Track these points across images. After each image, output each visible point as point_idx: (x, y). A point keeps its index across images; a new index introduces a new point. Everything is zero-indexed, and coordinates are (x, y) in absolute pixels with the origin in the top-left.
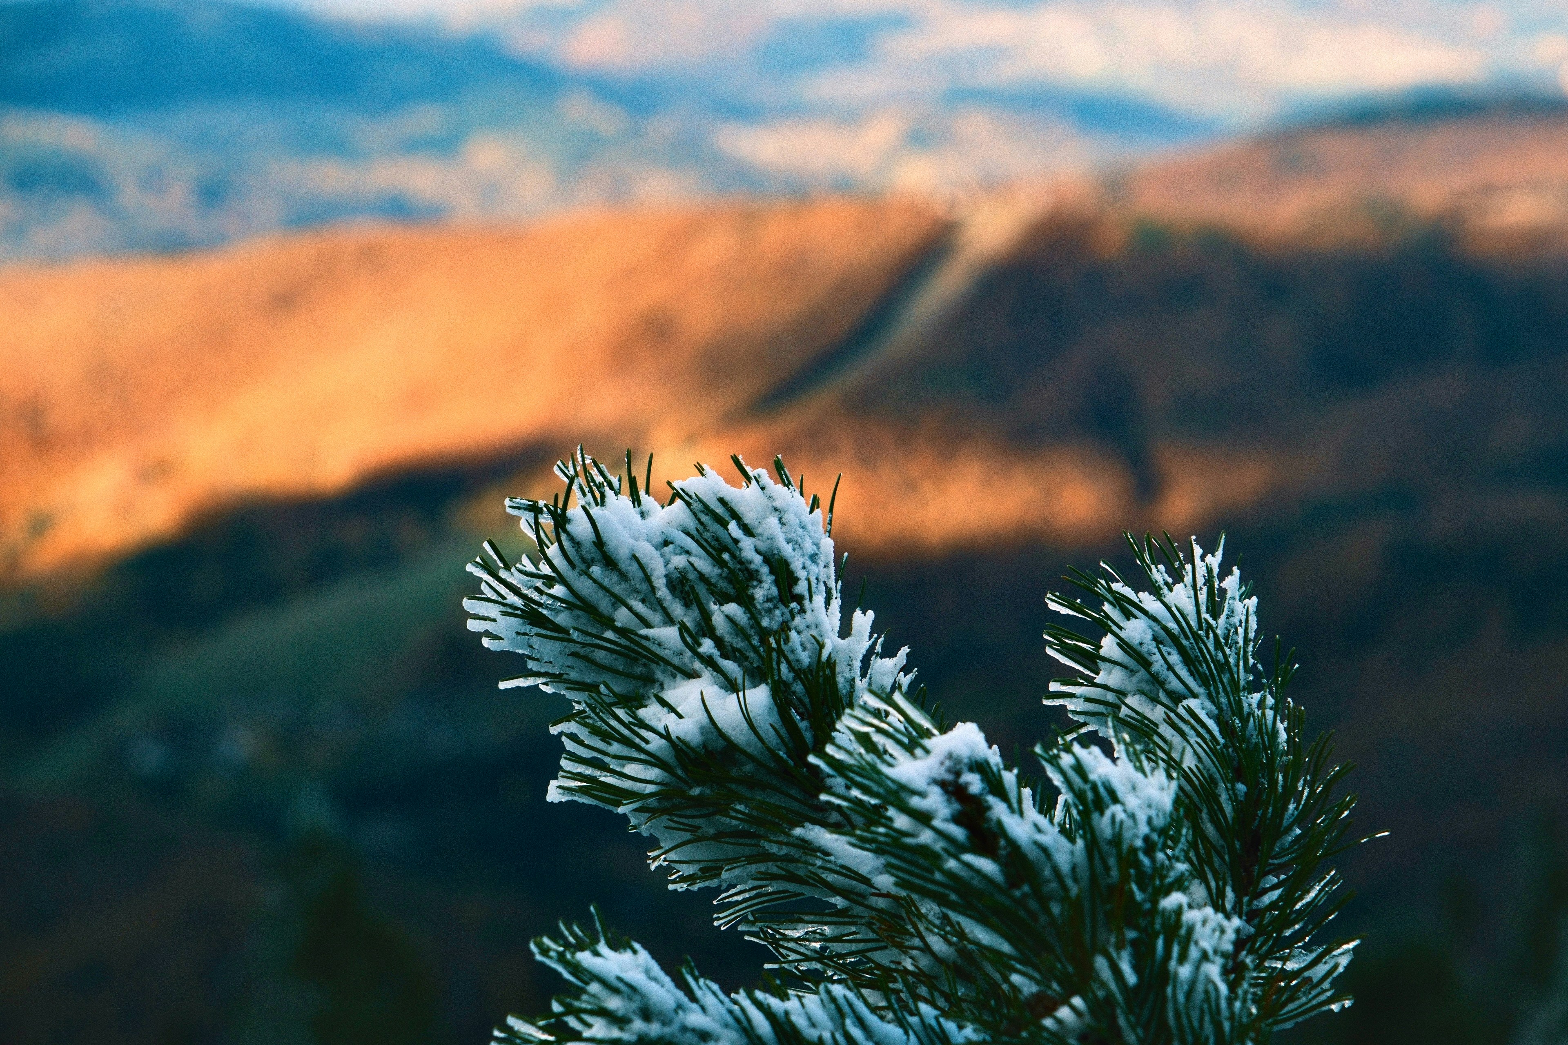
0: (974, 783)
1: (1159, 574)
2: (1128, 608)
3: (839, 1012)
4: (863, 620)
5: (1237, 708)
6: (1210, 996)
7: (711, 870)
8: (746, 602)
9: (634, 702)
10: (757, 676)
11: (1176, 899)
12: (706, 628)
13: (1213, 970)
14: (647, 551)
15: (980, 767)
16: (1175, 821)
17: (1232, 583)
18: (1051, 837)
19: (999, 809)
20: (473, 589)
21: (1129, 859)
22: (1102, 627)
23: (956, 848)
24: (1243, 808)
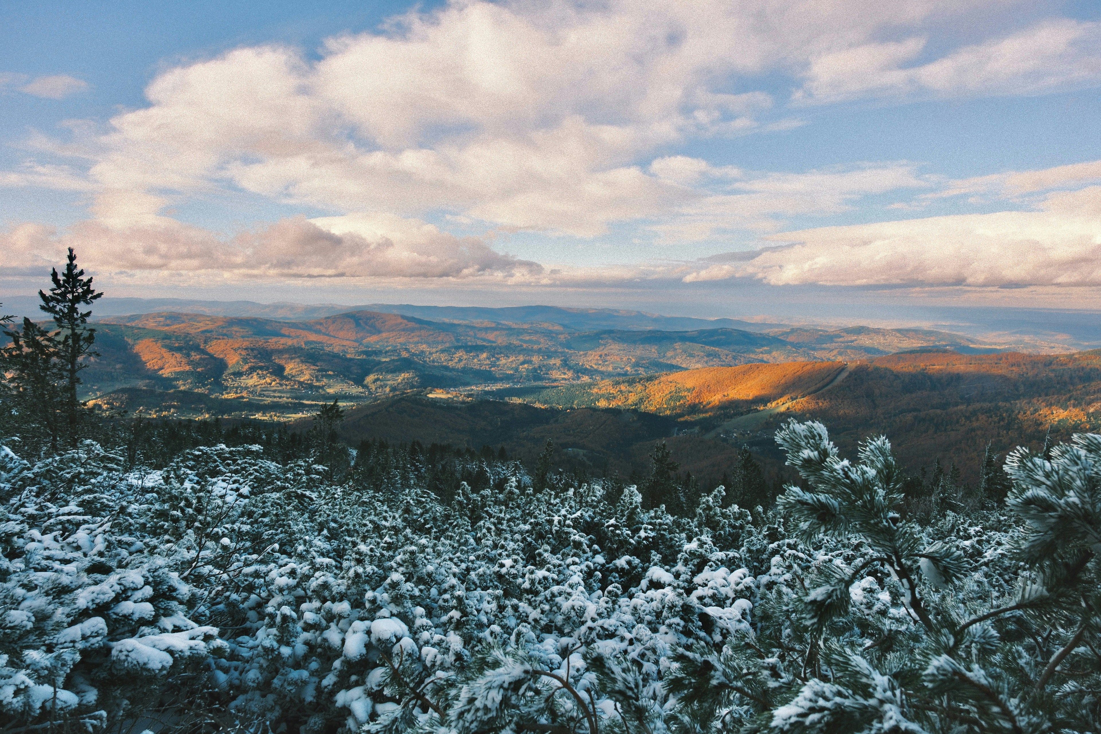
0: (846, 469)
1: (876, 439)
2: (871, 444)
3: (826, 498)
4: (832, 443)
5: (887, 459)
6: (881, 502)
7: (808, 476)
8: (815, 440)
9: (798, 452)
10: (816, 449)
11: (876, 488)
12: (809, 443)
13: (881, 498)
14: (801, 432)
15: (847, 467)
16: (876, 476)
17: (887, 441)
18: (858, 478)
19: (850, 473)
20: (776, 435)
21: (869, 481)
22: (867, 446)
23: (843, 478)
24: (888, 473)
